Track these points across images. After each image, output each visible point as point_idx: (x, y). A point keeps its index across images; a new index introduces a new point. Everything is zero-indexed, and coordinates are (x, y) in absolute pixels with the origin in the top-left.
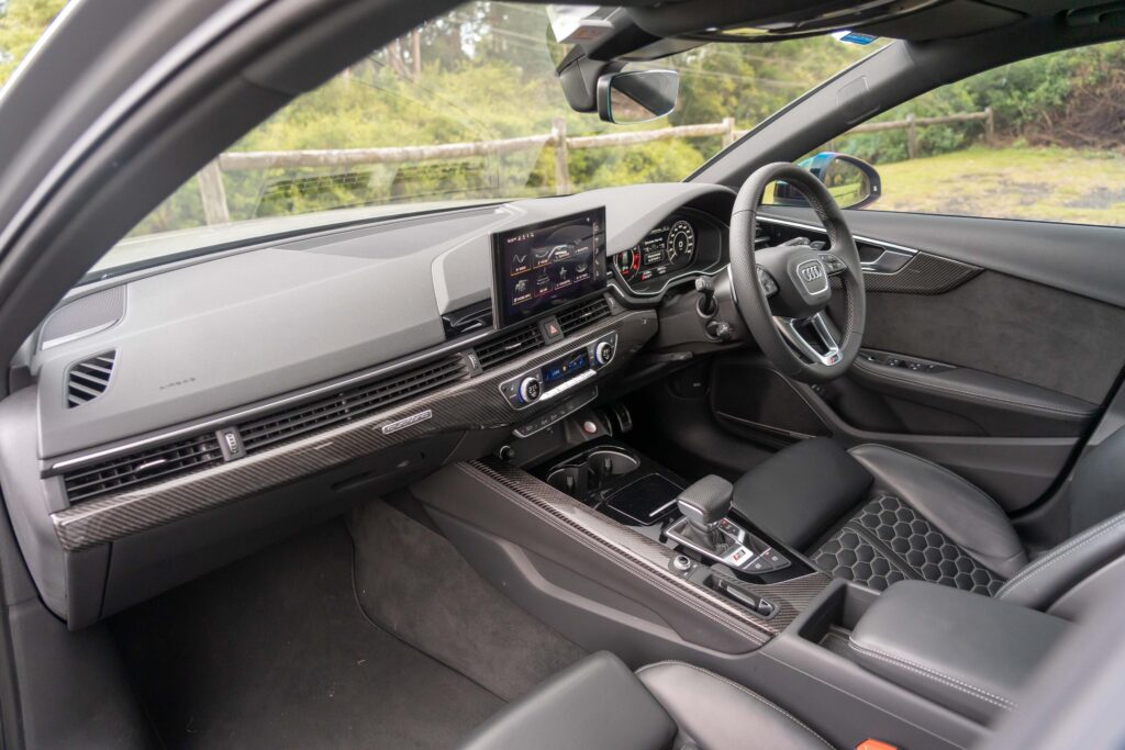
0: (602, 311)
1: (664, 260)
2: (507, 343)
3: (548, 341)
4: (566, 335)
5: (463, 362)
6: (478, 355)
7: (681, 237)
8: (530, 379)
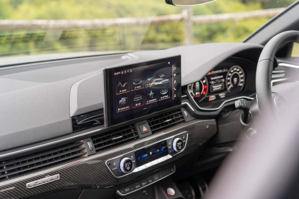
0: (179, 119)
1: (224, 90)
2: (114, 136)
3: (141, 136)
4: (153, 133)
5: (83, 146)
6: (94, 142)
7: (236, 76)
8: (126, 158)
